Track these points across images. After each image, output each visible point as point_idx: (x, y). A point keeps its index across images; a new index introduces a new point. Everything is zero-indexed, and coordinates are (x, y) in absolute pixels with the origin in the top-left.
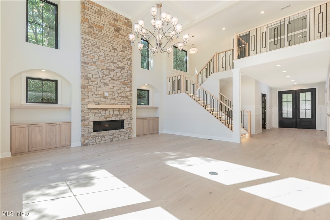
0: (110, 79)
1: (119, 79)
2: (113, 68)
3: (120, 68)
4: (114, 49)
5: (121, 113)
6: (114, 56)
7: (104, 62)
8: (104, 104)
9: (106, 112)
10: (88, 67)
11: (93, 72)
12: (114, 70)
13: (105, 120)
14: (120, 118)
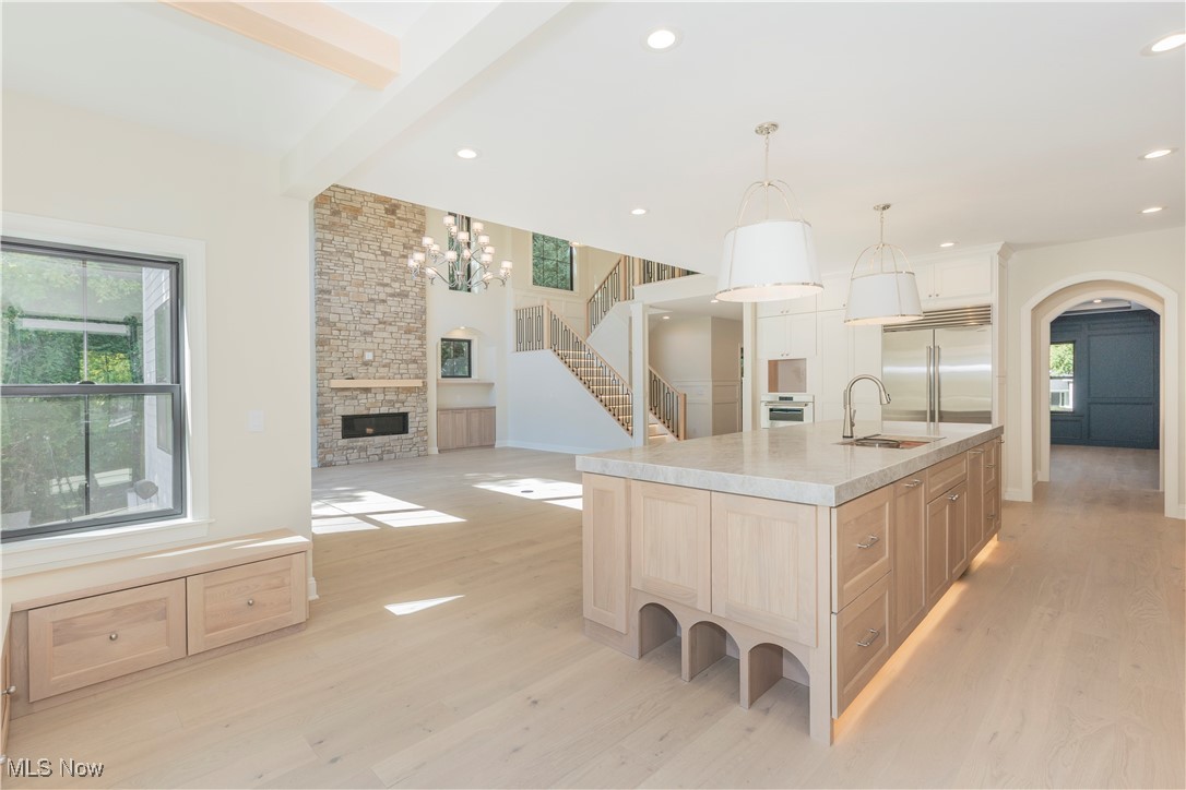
0: (376, 322)
1: (397, 320)
3: (399, 295)
4: (385, 254)
5: (402, 397)
6: (385, 270)
7: (362, 285)
8: (363, 378)
9: (369, 395)
10: (329, 301)
11: (340, 310)
13: (365, 412)
14: (399, 408)
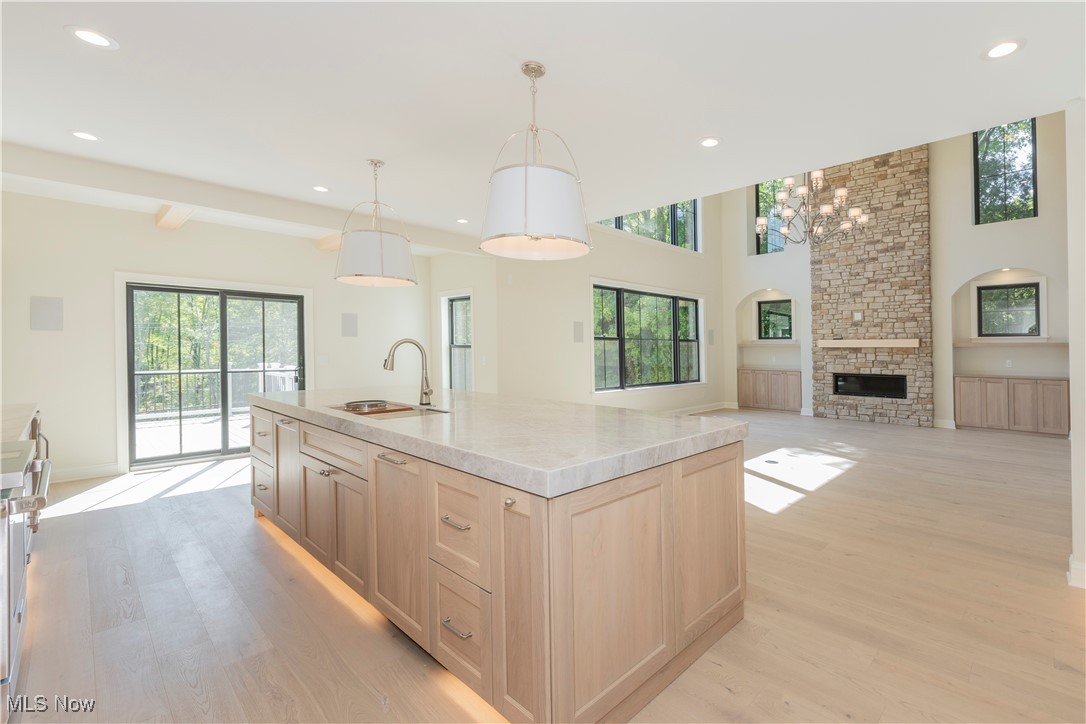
0: (865, 281)
1: (890, 276)
2: (873, 254)
3: (893, 248)
7: (851, 247)
8: (852, 338)
9: (859, 355)
12: (874, 259)
13: (855, 372)
14: (893, 371)
